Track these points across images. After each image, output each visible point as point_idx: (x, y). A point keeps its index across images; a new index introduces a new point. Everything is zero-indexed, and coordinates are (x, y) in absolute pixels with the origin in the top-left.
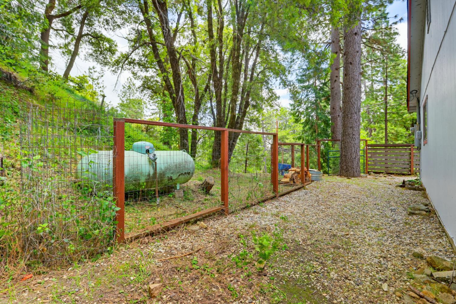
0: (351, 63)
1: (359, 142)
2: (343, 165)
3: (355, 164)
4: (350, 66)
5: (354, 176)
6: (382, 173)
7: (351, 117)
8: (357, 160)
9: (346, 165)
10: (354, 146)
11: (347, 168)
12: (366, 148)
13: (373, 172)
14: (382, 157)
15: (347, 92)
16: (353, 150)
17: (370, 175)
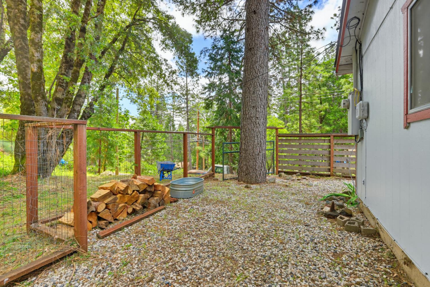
0: (255, 12)
1: (265, 131)
2: (242, 165)
3: (259, 164)
4: (254, 16)
5: (257, 182)
6: (295, 173)
7: (254, 92)
8: (261, 157)
9: (246, 165)
10: (257, 136)
11: (247, 169)
12: (277, 139)
13: (285, 172)
14: (296, 152)
15: (249, 54)
16: (256, 141)
17: (280, 176)
